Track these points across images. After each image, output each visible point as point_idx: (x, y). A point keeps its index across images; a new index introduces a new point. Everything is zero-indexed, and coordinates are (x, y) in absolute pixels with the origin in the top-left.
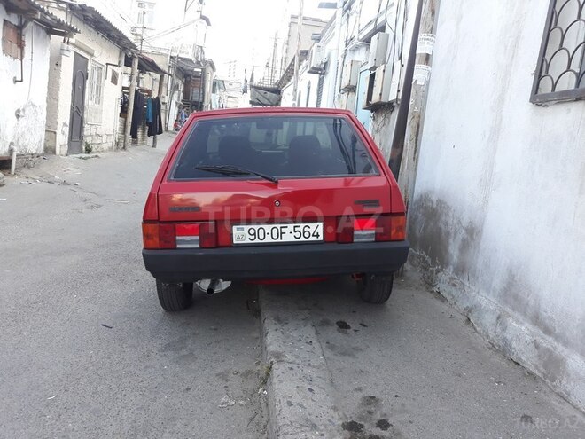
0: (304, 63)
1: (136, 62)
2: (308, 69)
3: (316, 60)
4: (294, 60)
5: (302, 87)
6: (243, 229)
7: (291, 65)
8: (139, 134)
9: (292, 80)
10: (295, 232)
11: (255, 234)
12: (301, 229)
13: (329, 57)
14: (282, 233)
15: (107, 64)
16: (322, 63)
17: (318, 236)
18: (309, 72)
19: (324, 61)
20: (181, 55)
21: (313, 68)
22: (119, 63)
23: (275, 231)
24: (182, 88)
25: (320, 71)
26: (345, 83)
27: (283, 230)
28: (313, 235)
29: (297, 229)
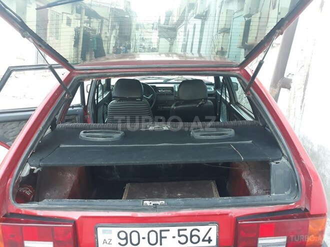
0: (192, 12)
1: (84, 11)
2: (195, 15)
3: (199, 10)
4: (185, 10)
5: (190, 27)
6: (110, 232)
7: (183, 13)
8: (88, 57)
9: (184, 23)
10: (179, 236)
11: (126, 238)
12: (188, 233)
13: (209, 7)
14: (161, 238)
15: (63, 13)
16: (204, 11)
17: (210, 241)
18: (195, 18)
19: (205, 10)
20: (117, 7)
21: (198, 15)
22: (72, 11)
23: (153, 235)
24: (118, 27)
25: (203, 17)
26: (222, 26)
27: (164, 234)
28: (203, 240)
29: (181, 233)
